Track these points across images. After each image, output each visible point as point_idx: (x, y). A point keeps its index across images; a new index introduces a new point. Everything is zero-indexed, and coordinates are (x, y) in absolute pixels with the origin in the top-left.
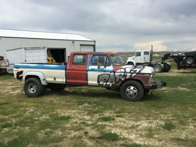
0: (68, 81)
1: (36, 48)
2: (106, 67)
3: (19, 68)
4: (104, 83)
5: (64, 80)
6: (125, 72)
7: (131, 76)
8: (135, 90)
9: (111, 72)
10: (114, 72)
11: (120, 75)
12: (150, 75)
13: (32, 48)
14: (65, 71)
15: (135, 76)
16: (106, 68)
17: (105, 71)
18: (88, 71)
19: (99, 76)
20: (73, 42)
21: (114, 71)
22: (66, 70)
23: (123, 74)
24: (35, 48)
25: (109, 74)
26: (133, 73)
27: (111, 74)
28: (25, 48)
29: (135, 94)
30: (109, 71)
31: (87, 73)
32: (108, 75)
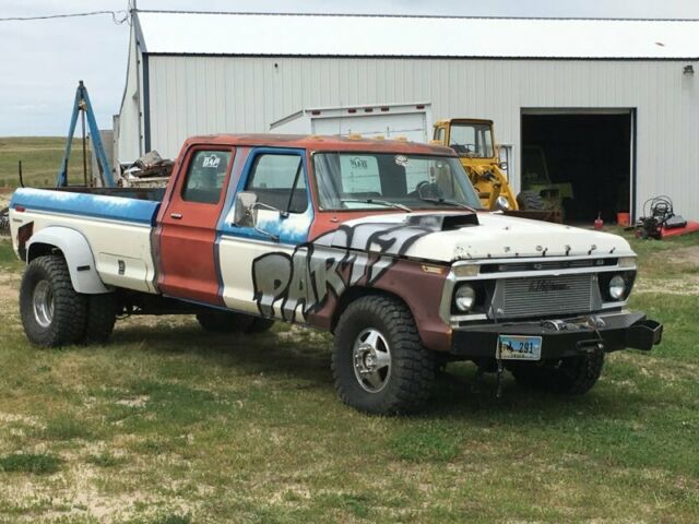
0: (161, 280)
1: (375, 112)
2: (286, 217)
3: (23, 210)
4: (276, 299)
5: (150, 277)
6: (348, 249)
7: (369, 270)
8: (385, 351)
9: (299, 245)
10: (311, 247)
11: (330, 262)
12: (446, 272)
13: (352, 111)
14: (149, 231)
15: (384, 270)
16: (285, 221)
17: (277, 240)
18: (220, 233)
19: (255, 260)
20: (689, 70)
21: (309, 240)
22: (154, 223)
23: (339, 257)
24: (369, 110)
25: (290, 252)
26: (378, 257)
27: (299, 253)
28: (316, 112)
29: (383, 372)
30: (292, 237)
31: (218, 245)
32: (287, 262)
